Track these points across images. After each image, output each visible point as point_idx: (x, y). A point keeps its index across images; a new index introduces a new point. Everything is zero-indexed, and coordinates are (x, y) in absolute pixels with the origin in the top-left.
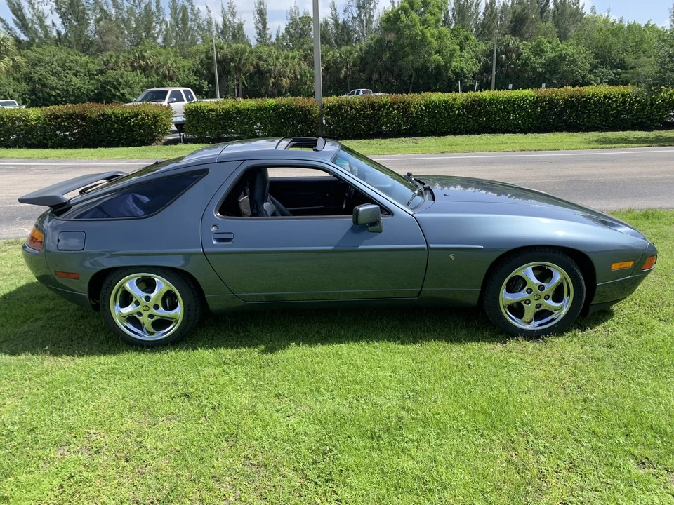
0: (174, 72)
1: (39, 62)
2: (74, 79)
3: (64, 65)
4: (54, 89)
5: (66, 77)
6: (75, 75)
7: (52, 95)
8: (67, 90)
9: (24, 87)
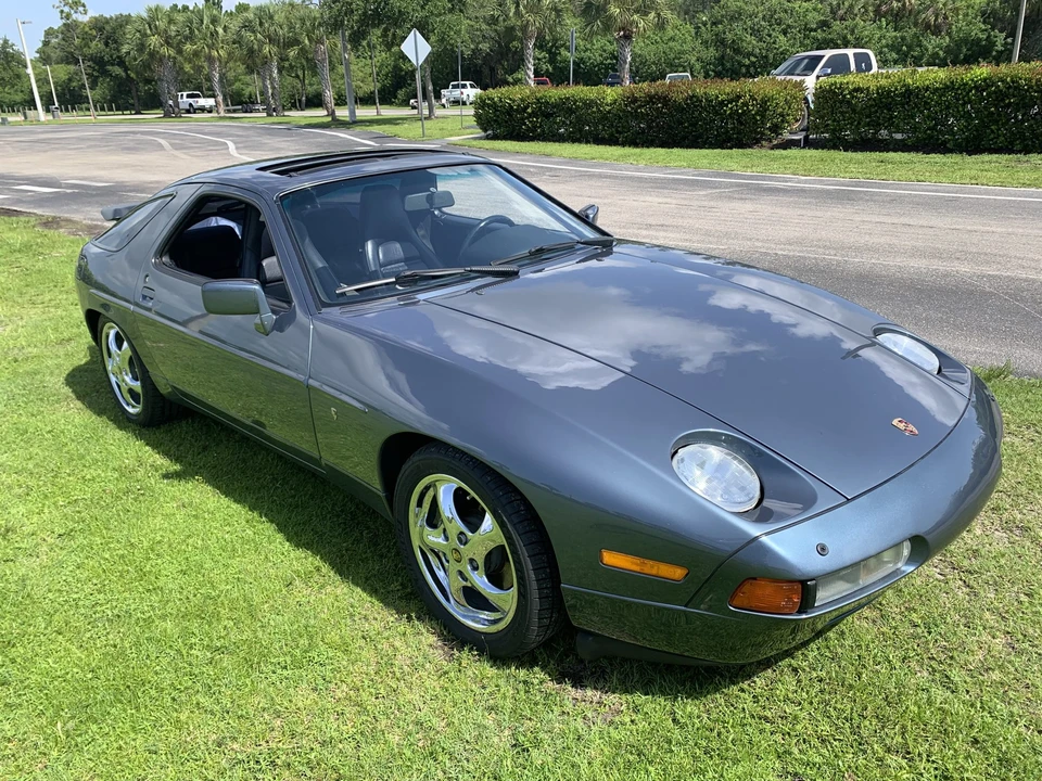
0: (946, 18)
1: (740, 14)
2: (782, 37)
3: (772, 16)
4: (749, 55)
5: (770, 36)
6: (785, 33)
7: (744, 65)
8: (766, 57)
9: (712, 53)
